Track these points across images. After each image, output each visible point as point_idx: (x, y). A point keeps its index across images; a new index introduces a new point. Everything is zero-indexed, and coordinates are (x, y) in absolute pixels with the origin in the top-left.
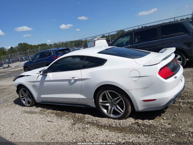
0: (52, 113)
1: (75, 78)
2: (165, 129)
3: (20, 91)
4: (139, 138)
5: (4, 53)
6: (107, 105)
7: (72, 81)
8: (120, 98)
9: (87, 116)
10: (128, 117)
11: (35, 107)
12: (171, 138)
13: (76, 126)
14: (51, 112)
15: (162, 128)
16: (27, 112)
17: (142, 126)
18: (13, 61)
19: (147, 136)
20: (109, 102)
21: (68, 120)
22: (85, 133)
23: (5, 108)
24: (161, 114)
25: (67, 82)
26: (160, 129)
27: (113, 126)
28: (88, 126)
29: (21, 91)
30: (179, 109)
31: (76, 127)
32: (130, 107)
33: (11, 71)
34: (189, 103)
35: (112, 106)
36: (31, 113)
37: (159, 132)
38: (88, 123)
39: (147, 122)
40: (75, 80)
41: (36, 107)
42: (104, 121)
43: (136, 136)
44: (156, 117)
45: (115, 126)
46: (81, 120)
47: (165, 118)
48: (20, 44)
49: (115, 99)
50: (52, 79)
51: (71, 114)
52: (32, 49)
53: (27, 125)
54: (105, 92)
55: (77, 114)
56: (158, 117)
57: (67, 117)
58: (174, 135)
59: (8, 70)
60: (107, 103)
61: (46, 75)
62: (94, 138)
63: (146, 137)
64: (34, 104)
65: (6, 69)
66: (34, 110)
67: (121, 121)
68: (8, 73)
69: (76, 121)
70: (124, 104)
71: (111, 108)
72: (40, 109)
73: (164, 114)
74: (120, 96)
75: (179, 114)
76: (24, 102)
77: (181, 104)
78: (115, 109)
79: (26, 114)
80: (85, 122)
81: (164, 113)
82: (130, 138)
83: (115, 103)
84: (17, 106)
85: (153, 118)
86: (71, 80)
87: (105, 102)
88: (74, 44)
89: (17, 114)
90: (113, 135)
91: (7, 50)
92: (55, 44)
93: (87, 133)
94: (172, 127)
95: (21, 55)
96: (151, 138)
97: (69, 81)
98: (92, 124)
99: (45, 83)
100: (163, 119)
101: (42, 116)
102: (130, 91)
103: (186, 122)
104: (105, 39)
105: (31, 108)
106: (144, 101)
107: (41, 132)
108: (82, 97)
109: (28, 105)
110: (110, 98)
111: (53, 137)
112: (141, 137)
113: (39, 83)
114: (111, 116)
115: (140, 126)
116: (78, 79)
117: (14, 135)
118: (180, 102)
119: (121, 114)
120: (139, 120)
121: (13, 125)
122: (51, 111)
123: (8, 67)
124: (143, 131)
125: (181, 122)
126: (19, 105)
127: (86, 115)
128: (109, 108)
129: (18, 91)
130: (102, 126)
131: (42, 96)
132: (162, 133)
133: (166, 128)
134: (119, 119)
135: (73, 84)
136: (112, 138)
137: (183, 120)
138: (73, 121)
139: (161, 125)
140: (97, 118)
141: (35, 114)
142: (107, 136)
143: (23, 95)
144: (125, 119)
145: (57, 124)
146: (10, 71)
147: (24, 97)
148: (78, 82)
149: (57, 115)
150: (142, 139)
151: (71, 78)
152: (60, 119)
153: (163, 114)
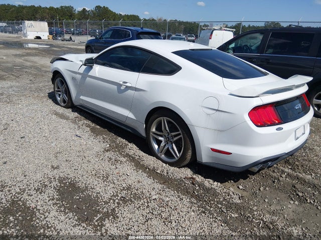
0: (87, 126)
1: (127, 83)
2: (228, 202)
3: (56, 82)
4: (180, 200)
5: (71, 16)
6: (160, 138)
7: (123, 88)
8: (179, 134)
9: (131, 145)
10: (184, 167)
11: (70, 110)
12: (228, 218)
13: (107, 154)
14: (87, 124)
15: (224, 199)
16: (57, 114)
17: (197, 186)
18: (81, 32)
19: (195, 202)
20: (165, 136)
21: (104, 142)
22: (114, 167)
23: (33, 100)
24: (239, 179)
25: (115, 87)
26: (221, 200)
27: (157, 171)
28: (124, 160)
29: (58, 80)
30: (274, 182)
31: (107, 156)
32: (190, 153)
33: (70, 48)
34: (298, 178)
35: (167, 142)
36: (62, 116)
37: (216, 203)
38: (128, 155)
39: (208, 183)
40: (127, 87)
41: (73, 111)
42: (149, 160)
43: (179, 196)
44: (229, 181)
45: (159, 172)
46: (119, 149)
47: (241, 187)
48: (98, 7)
49: (173, 134)
50: (97, 75)
51: (112, 135)
52: (114, 20)
53: (47, 131)
54: (162, 118)
55: (119, 138)
56: (232, 181)
57: (104, 138)
58: (234, 215)
59: (68, 45)
60: (161, 136)
61: (91, 67)
62: (121, 179)
63: (192, 203)
64: (70, 104)
65: (65, 42)
66: (68, 114)
67: (172, 168)
68: (65, 49)
69: (112, 147)
70: (183, 145)
71: (165, 145)
72: (76, 114)
73: (244, 181)
74: (180, 132)
75: (267, 188)
76: (59, 99)
77: (284, 176)
78: (170, 148)
79: (54, 117)
80: (123, 153)
81: (244, 179)
82: (169, 195)
83: (172, 140)
84: (50, 101)
85: (222, 181)
86: (121, 85)
87: (159, 133)
88: (183, 27)
89: (42, 112)
90: (149, 183)
91: (77, 12)
92: (153, 20)
93: (117, 168)
94: (242, 203)
95: (95, 26)
96: (198, 207)
97: (119, 85)
98: (132, 159)
99: (88, 79)
100: (238, 187)
101: (72, 125)
102: (196, 128)
103: (270, 205)
104: (232, 31)
105: (66, 110)
106: (213, 150)
107: (58, 146)
108: (131, 115)
109: (62, 104)
110: (167, 131)
111: (70, 159)
112: (184, 199)
113: (80, 76)
114: (161, 157)
115: (194, 184)
116: (131, 87)
117: (23, 139)
118: (283, 172)
119: (175, 158)
120: (200, 176)
121: (29, 125)
122: (89, 122)
123: (69, 41)
124: (194, 192)
125: (262, 201)
126: (53, 101)
127: (129, 144)
128: (163, 144)
129: (53, 80)
130: (143, 165)
131: (82, 97)
132: (220, 206)
133: (231, 202)
134: (171, 164)
135: (123, 93)
136: (144, 187)
137: (266, 200)
138: (108, 146)
139: (227, 195)
140: (142, 153)
141: (66, 120)
142: (139, 182)
143: (58, 88)
144: (179, 168)
145: (85, 143)
146: (69, 46)
147: (60, 92)
148: (130, 92)
149: (93, 130)
150: (184, 203)
151: (121, 83)
152: (93, 137)
153: (242, 180)
